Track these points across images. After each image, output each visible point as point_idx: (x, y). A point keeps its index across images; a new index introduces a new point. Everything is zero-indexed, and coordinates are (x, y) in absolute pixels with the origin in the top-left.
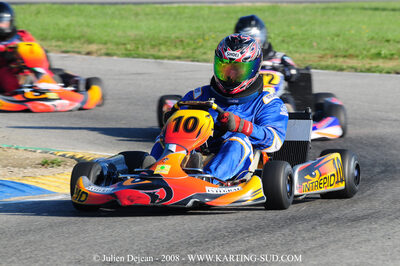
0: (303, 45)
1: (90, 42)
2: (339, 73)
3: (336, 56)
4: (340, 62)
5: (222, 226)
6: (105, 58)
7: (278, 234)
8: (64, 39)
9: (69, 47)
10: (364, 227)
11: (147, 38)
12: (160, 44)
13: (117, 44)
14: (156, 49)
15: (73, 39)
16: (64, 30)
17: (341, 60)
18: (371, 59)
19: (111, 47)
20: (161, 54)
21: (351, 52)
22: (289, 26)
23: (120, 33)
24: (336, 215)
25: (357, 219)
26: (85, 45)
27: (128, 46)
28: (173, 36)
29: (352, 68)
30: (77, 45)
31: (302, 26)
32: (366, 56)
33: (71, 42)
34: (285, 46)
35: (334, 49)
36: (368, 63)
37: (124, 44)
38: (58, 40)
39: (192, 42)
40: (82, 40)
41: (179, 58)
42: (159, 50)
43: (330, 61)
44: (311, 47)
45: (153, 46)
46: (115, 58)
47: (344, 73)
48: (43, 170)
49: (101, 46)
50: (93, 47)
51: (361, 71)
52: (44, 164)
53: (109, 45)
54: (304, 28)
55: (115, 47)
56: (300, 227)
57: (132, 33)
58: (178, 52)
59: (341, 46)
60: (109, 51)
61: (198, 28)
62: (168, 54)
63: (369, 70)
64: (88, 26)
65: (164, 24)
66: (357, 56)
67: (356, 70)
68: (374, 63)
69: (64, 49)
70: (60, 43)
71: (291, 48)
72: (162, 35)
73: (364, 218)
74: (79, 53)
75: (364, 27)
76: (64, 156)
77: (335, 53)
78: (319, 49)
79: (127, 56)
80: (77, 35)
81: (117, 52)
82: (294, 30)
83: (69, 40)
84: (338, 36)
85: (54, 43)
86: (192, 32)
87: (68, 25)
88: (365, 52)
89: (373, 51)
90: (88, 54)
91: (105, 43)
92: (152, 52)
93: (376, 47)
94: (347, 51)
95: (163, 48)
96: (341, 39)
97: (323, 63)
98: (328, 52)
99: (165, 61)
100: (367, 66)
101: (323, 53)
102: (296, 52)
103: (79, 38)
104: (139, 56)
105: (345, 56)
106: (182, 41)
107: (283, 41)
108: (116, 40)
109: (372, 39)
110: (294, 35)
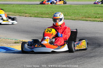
0: (78, 15)
1: (26, 13)
2: (87, 21)
3: (86, 17)
4: (87, 19)
5: (59, 58)
6: (30, 17)
7: (72, 60)
8: (20, 13)
9: (21, 15)
10: (93, 59)
11: (40, 13)
12: (43, 14)
13: (33, 14)
14: (42, 15)
15: (22, 13)
16: (20, 11)
17: (87, 18)
18: (94, 18)
19: (31, 15)
20: (43, 17)
21: (90, 16)
22: (74, 10)
23: (33, 11)
24: (86, 56)
25: (91, 57)
26: (25, 14)
27: (35, 15)
28: (46, 12)
29: (90, 20)
30: (23, 14)
31: (77, 10)
32: (93, 18)
33: (21, 14)
34: (73, 15)
35: (85, 16)
36: (93, 19)
37: (34, 14)
38: (18, 13)
39: (51, 14)
40: (24, 13)
41: (48, 18)
42: (43, 16)
43: (84, 19)
44: (80, 15)
45: (41, 15)
46: (32, 17)
47: (88, 21)
48: (15, 44)
49: (29, 15)
50: (27, 15)
51: (92, 21)
52: (15, 43)
53: (31, 14)
54: (78, 11)
55: (32, 15)
56: (78, 59)
57: (36, 11)
58: (47, 16)
59: (87, 15)
60: (31, 16)
61: (52, 10)
62: (45, 16)
63: (94, 21)
64: (25, 10)
65: (44, 9)
66: (91, 18)
67: (91, 21)
68: (95, 19)
69: (20, 15)
70: (19, 14)
71: (75, 15)
72: (43, 12)
73: (93, 56)
74: (23, 16)
75: (93, 10)
76: (20, 41)
77: (85, 17)
78: (82, 16)
79: (35, 17)
80: (23, 12)
81: (33, 16)
82: (76, 11)
83: (21, 13)
84: (86, 12)
85: (17, 14)
86: (51, 11)
87: (21, 9)
88: (93, 17)
89: (95, 16)
90: (26, 16)
91: (30, 14)
92: (41, 16)
93: (95, 15)
94: (88, 16)
95: (44, 15)
96: (87, 13)
97: (83, 19)
98: (84, 16)
99: (44, 18)
100: (93, 20)
101: (83, 17)
102: (76, 16)
103: (23, 13)
104: (38, 17)
105: (88, 18)
106: (48, 13)
107: (73, 14)
108: (32, 13)
109: (95, 13)
110: (75, 12)
